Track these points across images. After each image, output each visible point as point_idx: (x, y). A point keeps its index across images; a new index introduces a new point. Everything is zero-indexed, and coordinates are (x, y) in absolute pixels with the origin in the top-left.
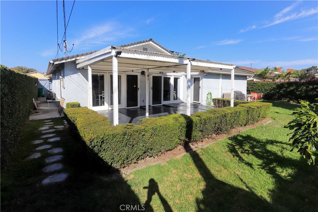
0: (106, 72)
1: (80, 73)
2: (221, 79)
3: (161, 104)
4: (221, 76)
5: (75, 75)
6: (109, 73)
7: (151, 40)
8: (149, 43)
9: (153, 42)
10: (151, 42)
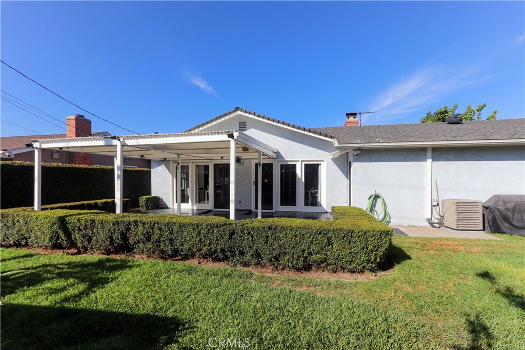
0: (190, 162)
1: (163, 165)
2: (429, 161)
3: (272, 209)
4: (429, 153)
5: (159, 167)
6: (193, 162)
7: (237, 109)
8: (236, 114)
9: (241, 111)
10: (239, 112)
